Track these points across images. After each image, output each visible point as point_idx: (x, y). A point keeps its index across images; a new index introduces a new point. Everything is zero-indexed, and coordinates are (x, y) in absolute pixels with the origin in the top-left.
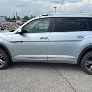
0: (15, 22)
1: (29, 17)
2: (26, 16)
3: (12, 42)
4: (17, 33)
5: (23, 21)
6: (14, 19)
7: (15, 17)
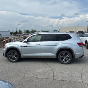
0: (18, 35)
1: (30, 31)
2: (27, 30)
3: (22, 47)
4: (25, 42)
5: (25, 35)
6: (17, 32)
7: (17, 31)
